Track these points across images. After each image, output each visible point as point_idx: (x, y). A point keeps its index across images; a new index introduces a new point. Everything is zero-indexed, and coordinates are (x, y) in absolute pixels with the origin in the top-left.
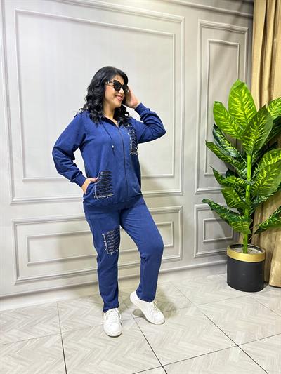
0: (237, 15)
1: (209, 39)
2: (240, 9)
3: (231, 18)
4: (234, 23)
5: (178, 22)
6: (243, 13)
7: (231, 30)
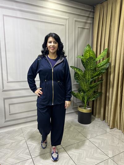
0: (88, 17)
1: (78, 26)
2: (89, 15)
3: (86, 18)
4: (87, 20)
5: (66, 19)
6: (91, 16)
7: (86, 23)
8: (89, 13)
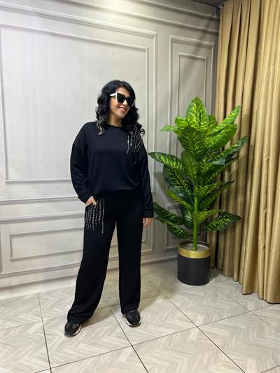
0: (205, 32)
1: (179, 53)
2: (207, 26)
3: (199, 34)
4: (202, 38)
5: (151, 37)
6: (210, 30)
7: (199, 45)
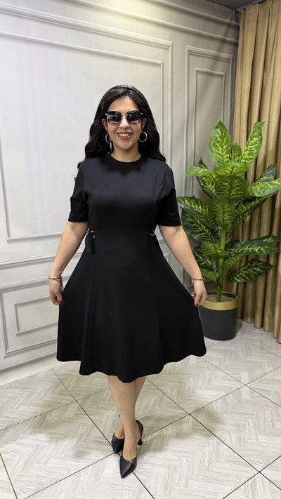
0: (223, 41)
2: (226, 35)
3: (216, 44)
5: (166, 48)
6: (229, 39)
7: (217, 58)
8: (224, 28)
